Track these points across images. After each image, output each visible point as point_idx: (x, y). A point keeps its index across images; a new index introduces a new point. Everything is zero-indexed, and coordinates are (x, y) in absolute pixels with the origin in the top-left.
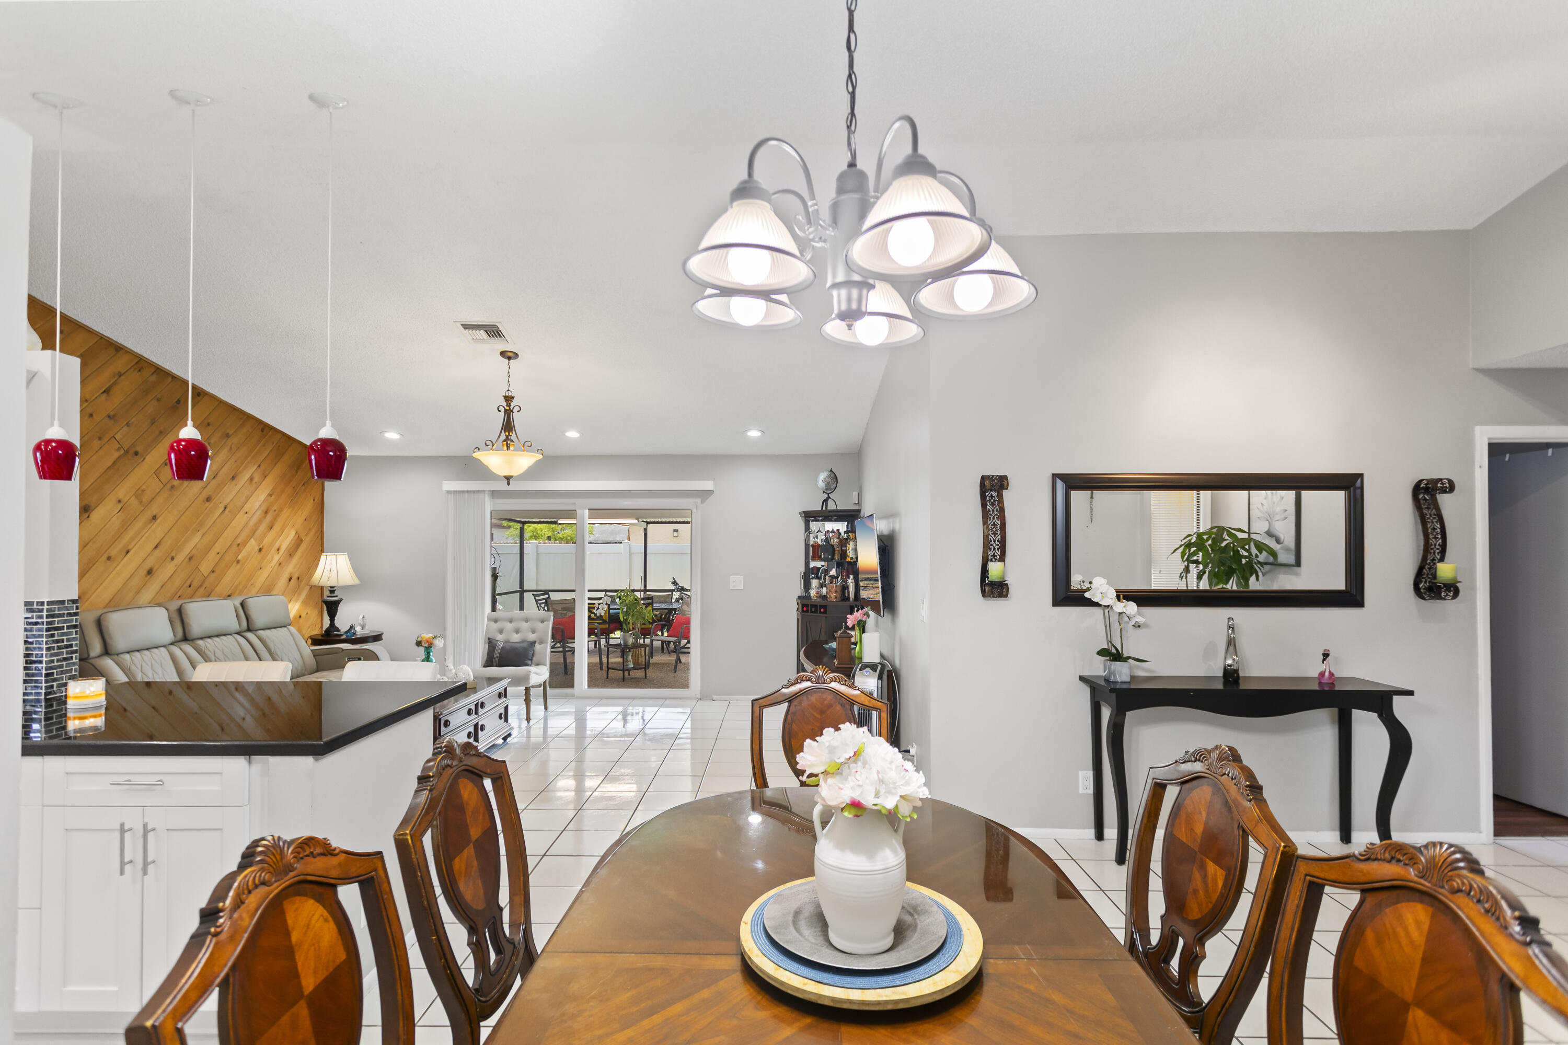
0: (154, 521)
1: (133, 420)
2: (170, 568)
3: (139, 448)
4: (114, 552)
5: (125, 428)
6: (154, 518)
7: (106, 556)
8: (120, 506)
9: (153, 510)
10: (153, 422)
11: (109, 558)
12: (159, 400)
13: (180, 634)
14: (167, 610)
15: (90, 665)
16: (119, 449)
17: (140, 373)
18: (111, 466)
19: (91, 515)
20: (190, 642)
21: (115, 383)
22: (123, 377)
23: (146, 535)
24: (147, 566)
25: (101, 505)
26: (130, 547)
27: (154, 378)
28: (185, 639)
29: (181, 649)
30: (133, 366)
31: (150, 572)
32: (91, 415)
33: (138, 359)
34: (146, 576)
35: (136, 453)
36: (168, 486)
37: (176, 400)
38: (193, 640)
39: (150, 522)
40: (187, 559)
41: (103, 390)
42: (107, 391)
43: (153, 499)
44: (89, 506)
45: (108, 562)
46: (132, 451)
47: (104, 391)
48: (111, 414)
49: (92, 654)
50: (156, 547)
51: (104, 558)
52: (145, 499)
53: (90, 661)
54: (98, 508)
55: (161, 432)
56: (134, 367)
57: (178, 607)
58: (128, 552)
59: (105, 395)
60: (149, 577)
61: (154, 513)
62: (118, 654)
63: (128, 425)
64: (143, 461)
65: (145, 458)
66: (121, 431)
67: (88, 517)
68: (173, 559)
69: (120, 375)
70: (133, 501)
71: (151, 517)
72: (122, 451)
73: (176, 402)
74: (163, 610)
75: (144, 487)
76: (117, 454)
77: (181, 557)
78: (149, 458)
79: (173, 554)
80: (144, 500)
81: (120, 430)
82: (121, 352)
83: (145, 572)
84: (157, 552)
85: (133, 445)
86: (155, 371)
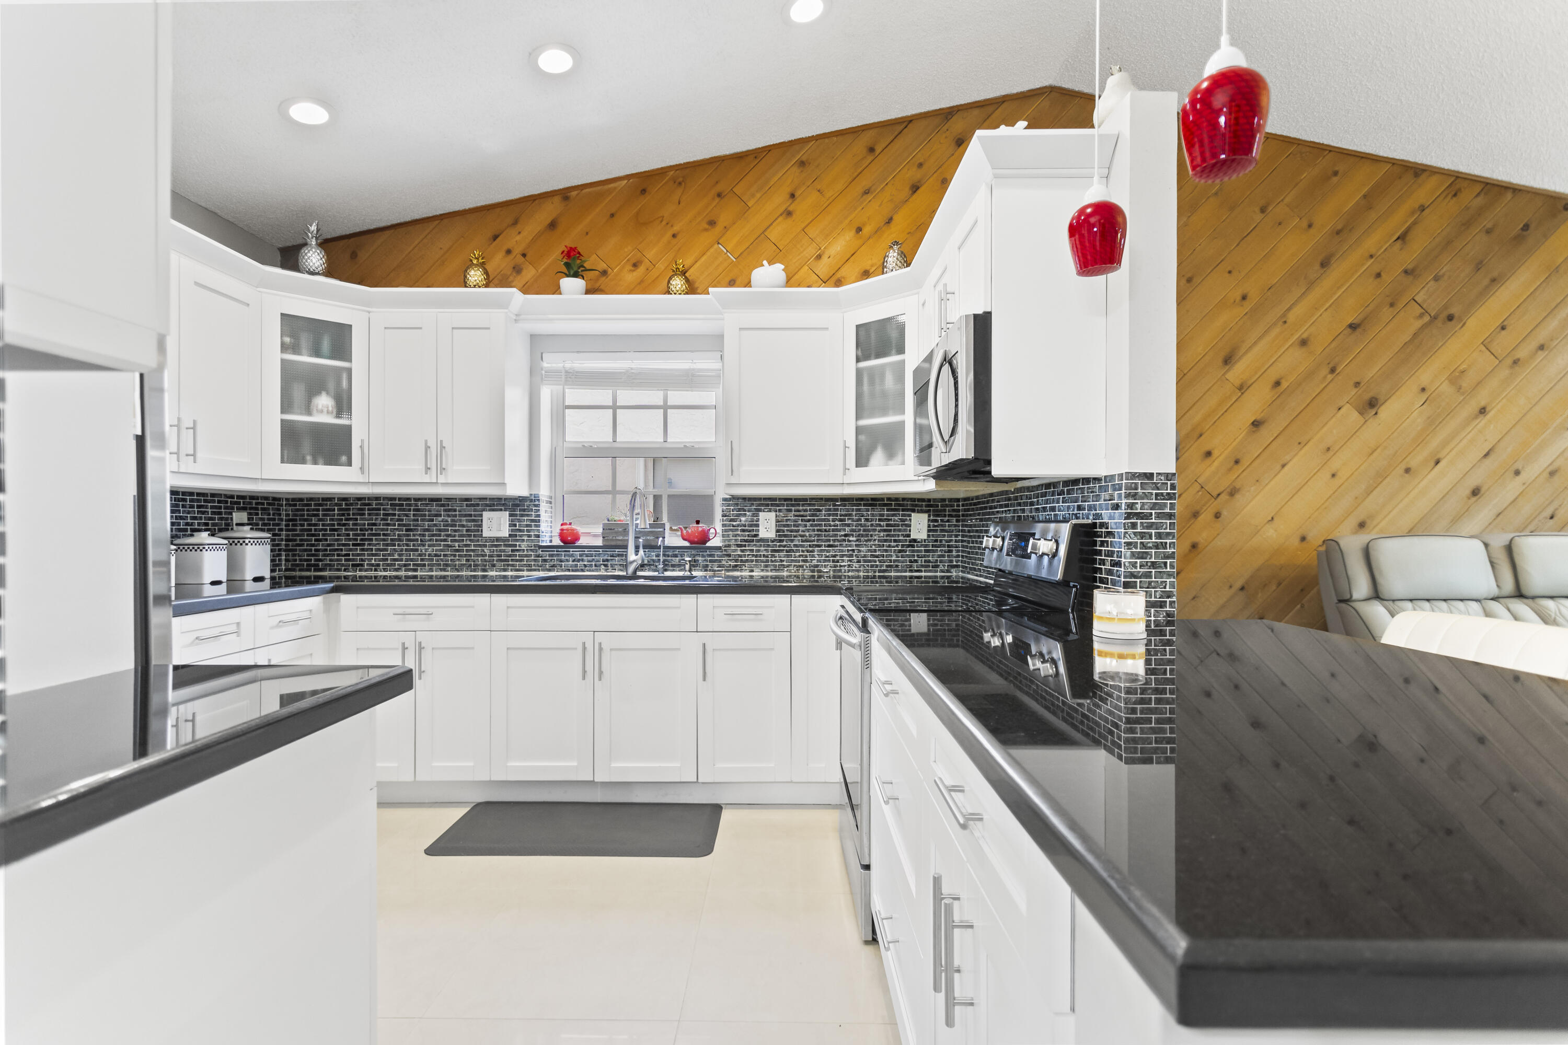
0: (1482, 416)
1: (1444, 270)
2: (1513, 487)
3: (1454, 310)
4: (1414, 462)
5: (1432, 283)
6: (1483, 411)
7: (1403, 466)
8: (1424, 397)
9: (1482, 398)
10: (1479, 266)
11: (1407, 470)
12: (1488, 232)
13: (1509, 585)
14: (1486, 545)
15: (1352, 610)
16: (1421, 316)
17: (1455, 199)
18: (1409, 341)
19: (1379, 411)
20: (1529, 601)
21: (1415, 223)
22: (1427, 211)
23: (1469, 437)
24: (1472, 483)
25: (1393, 397)
26: (1440, 455)
27: (1480, 201)
28: (1519, 594)
29: (1509, 610)
30: (1445, 190)
31: (1475, 492)
32: (1378, 275)
33: (1454, 178)
34: (1469, 498)
35: (1450, 318)
36: (1509, 361)
37: (1521, 226)
38: (1533, 598)
39: (1476, 417)
40: (1546, 474)
41: (1395, 238)
42: (1402, 238)
43: (1479, 383)
44: (1376, 399)
45: (1407, 475)
46: (1445, 314)
47: (1398, 238)
48: (1410, 267)
49: (1356, 595)
50: (1487, 455)
51: (1400, 470)
52: (1466, 383)
53: (1353, 604)
54: (1390, 401)
55: (1493, 280)
56: (1444, 194)
57: (1508, 543)
58: (1437, 462)
59: (1399, 242)
60: (1474, 499)
61: (1483, 404)
62: (1394, 601)
63: (1437, 279)
64: (1462, 327)
65: (1464, 324)
66: (1426, 289)
67: (1376, 414)
68: (1517, 473)
69: (1422, 209)
70: (1446, 388)
71: (1477, 410)
72: (1427, 318)
73: (1522, 229)
74: (1478, 545)
75: (1464, 366)
76: (1419, 323)
77: (1532, 472)
78: (1472, 323)
79: (1519, 465)
80: (1464, 385)
81: (1423, 287)
82: (1424, 176)
83: (1468, 492)
84: (1487, 461)
85: (1446, 307)
86: (1482, 190)
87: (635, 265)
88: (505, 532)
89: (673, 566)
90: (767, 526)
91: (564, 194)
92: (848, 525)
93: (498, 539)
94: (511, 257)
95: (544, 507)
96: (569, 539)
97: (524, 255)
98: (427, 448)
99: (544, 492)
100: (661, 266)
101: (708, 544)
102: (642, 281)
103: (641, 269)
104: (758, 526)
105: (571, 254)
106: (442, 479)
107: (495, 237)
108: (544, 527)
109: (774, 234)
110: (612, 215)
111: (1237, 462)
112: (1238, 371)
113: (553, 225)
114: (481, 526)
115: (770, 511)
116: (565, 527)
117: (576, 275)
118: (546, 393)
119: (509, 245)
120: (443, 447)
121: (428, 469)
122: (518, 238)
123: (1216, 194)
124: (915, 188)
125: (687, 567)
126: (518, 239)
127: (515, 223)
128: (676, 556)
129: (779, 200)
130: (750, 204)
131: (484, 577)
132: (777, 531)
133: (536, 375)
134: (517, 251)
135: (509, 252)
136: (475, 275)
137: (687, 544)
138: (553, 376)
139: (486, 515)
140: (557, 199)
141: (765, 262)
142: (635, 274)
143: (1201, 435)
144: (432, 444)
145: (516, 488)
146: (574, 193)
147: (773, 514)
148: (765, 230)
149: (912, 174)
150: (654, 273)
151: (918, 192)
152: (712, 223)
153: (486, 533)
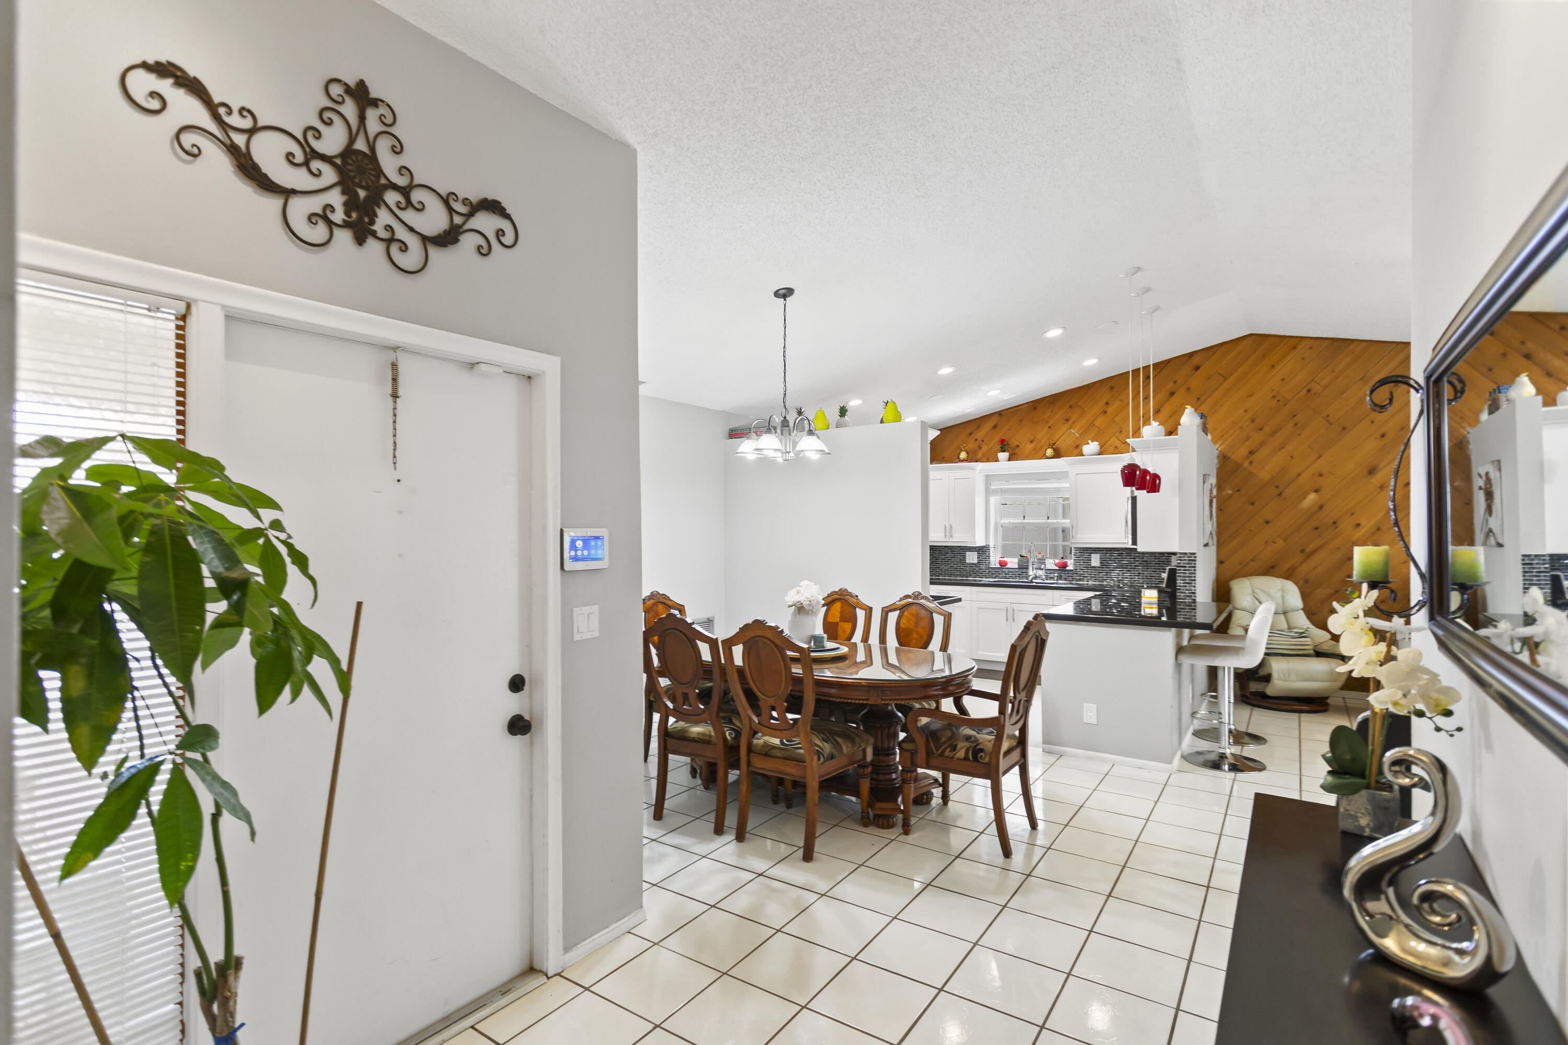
87: (1031, 442)
88: (976, 561)
89: (1050, 578)
90: (1095, 560)
91: (1000, 413)
92: (1137, 561)
93: (973, 564)
94: (977, 442)
95: (992, 550)
96: (1003, 564)
97: (983, 441)
98: (946, 527)
99: (991, 544)
100: (1043, 441)
101: (1067, 568)
102: (1035, 449)
103: (1034, 443)
104: (1090, 560)
105: (1003, 441)
106: (951, 540)
107: (971, 434)
108: (992, 559)
109: (1097, 423)
110: (1021, 420)
111: (1378, 529)
112: (1377, 479)
113: (995, 427)
114: (965, 558)
115: (1097, 553)
116: (1002, 559)
117: (1004, 451)
118: (993, 500)
119: (976, 437)
120: (951, 527)
121: (946, 536)
122: (981, 433)
123: (1361, 379)
124: (1172, 394)
125: (1056, 579)
126: (980, 435)
127: (979, 427)
128: (1051, 573)
129: (1100, 406)
130: (1086, 409)
131: (967, 580)
132: (1101, 563)
133: (988, 492)
134: (980, 439)
135: (976, 440)
136: (963, 455)
137: (1057, 568)
138: (995, 492)
139: (967, 553)
140: (996, 416)
141: (1090, 441)
142: (1031, 445)
143: (1352, 514)
144: (947, 526)
145: (980, 543)
146: (1003, 412)
147: (1099, 555)
148: (1093, 421)
149: (1170, 386)
150: (1040, 445)
151: (1175, 395)
152: (1067, 420)
153: (968, 561)
